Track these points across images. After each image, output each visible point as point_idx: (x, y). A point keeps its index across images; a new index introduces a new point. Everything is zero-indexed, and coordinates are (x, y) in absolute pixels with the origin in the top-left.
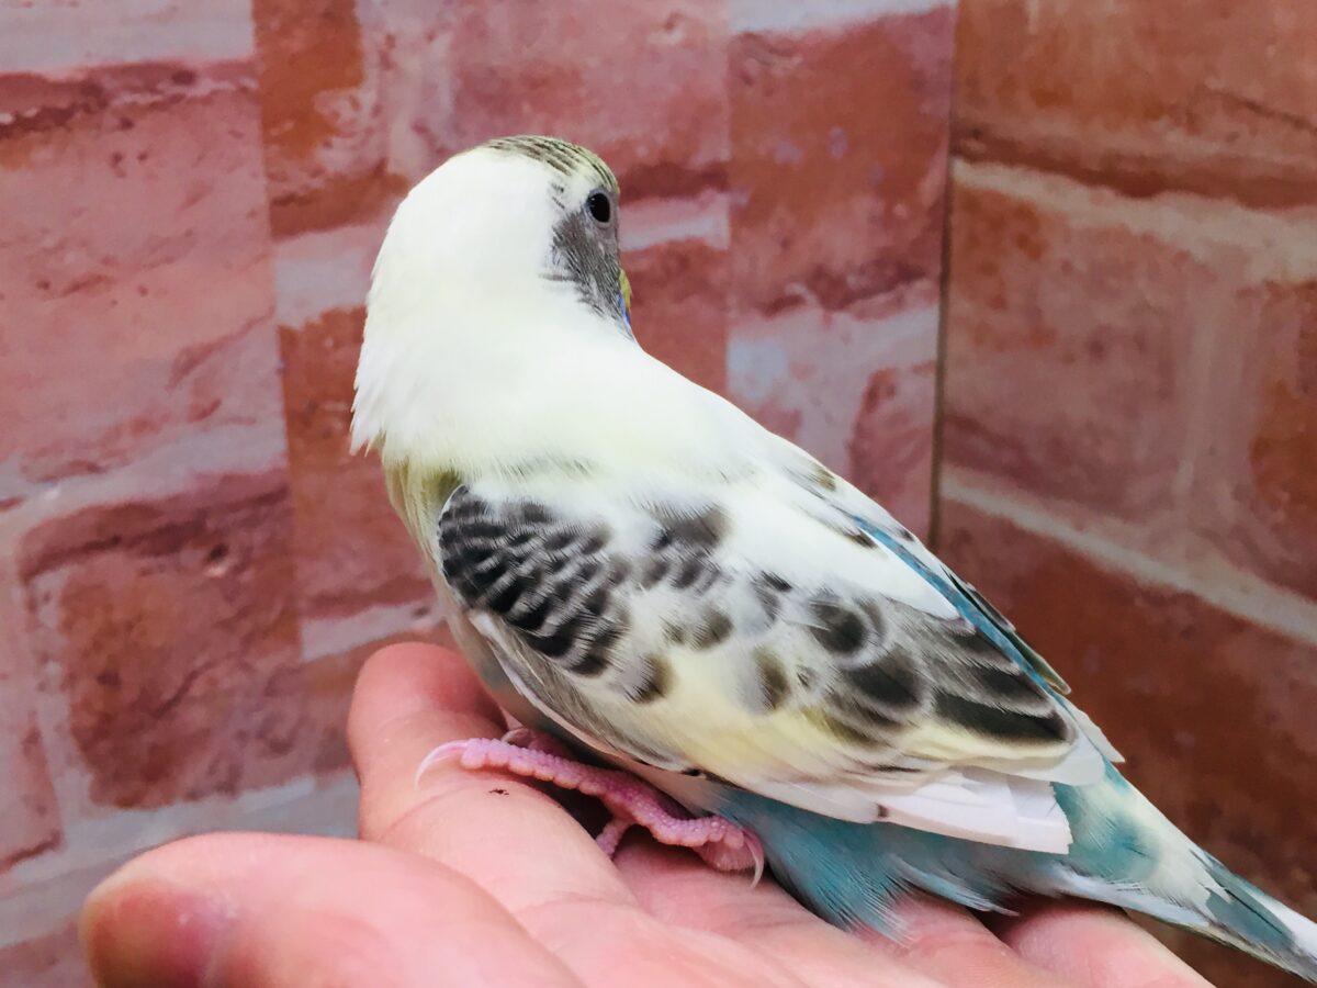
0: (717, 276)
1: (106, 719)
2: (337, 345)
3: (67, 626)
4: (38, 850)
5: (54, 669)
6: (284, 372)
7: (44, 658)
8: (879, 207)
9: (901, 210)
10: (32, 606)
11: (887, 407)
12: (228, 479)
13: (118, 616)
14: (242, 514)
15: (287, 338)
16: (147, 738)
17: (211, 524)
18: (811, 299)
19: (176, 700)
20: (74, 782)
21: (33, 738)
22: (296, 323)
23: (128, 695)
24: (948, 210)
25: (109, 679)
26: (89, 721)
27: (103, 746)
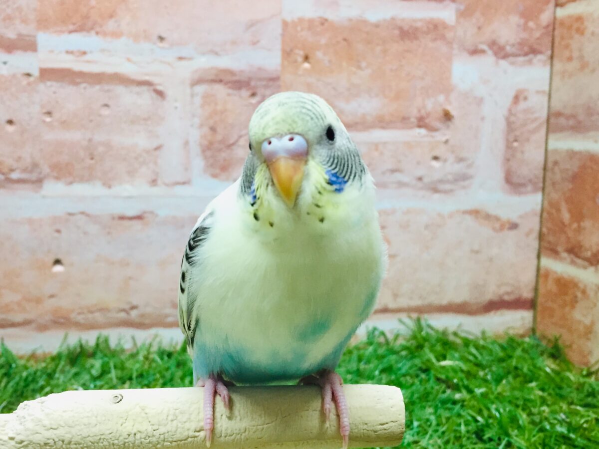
0: (449, 35)
1: (211, 143)
2: (302, 30)
3: (202, 106)
4: (184, 183)
5: (197, 121)
6: (283, 35)
7: (193, 116)
8: (522, 21)
9: (531, 24)
10: (192, 96)
11: (522, 105)
12: (260, 69)
13: (219, 108)
14: (264, 83)
15: (285, 24)
16: (223, 155)
17: (253, 83)
18: (490, 52)
19: (233, 144)
20: (198, 163)
21: (186, 143)
22: (289, 19)
23: (219, 137)
24: (554, 29)
25: (213, 129)
26: (205, 143)
27: (208, 153)
